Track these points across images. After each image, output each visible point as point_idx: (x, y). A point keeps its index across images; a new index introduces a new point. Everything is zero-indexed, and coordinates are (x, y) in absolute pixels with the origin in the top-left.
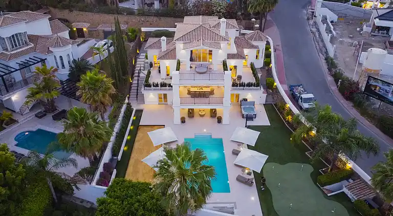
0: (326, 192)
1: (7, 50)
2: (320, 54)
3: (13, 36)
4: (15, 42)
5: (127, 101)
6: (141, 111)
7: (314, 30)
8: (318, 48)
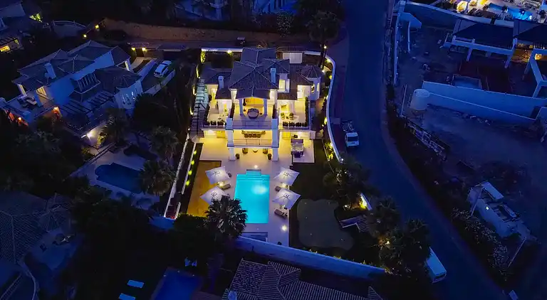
0: (342, 224)
1: (79, 91)
2: (385, 80)
3: (83, 78)
4: (85, 82)
5: (188, 138)
6: (201, 145)
7: (389, 44)
8: (385, 71)
